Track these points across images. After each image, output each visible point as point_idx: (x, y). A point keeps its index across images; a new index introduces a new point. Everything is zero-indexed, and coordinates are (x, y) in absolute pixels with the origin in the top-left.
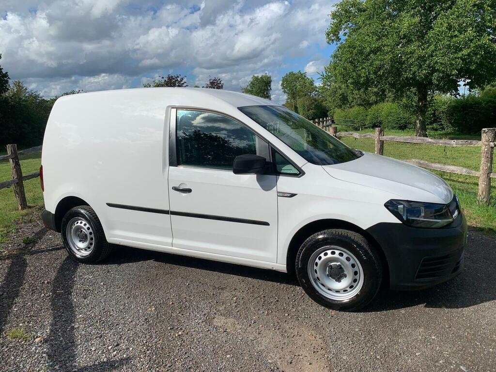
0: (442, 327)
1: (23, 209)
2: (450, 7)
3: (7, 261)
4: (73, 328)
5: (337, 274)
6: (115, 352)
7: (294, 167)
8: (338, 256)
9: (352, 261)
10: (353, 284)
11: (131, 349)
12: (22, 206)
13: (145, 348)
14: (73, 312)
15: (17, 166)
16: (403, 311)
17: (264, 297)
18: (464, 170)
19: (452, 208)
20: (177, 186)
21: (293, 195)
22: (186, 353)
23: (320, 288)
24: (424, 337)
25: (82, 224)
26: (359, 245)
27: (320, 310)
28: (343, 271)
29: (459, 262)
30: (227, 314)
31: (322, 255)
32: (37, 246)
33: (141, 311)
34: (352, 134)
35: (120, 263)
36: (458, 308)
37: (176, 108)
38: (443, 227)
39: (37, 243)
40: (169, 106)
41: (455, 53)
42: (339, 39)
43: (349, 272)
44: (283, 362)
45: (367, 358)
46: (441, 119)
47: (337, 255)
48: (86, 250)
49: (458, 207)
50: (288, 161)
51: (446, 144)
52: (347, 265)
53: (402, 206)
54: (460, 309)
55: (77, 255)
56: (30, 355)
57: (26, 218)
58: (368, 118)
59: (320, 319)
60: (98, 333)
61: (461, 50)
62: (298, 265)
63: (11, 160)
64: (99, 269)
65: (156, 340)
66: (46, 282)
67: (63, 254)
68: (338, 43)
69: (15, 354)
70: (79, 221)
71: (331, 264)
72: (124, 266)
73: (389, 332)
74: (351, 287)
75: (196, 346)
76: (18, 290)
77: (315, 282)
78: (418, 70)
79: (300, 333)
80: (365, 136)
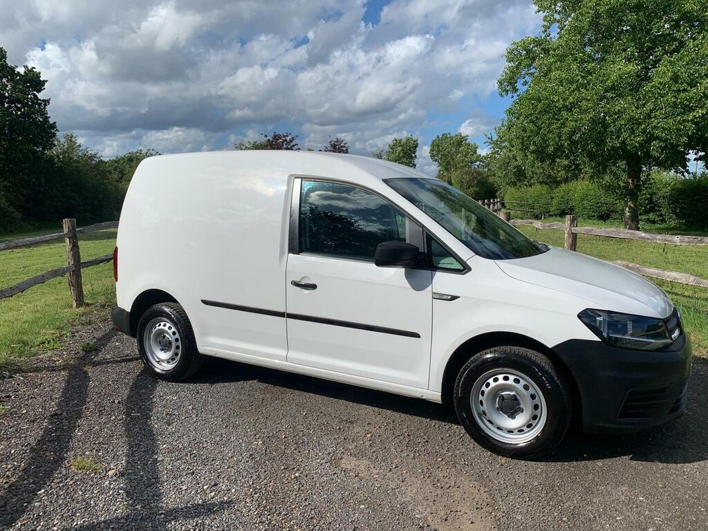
0: (654, 487)
1: (78, 306)
2: (677, 50)
3: (63, 373)
4: (156, 461)
5: (511, 408)
6: (213, 494)
7: (457, 260)
8: (513, 383)
9: (531, 391)
10: (532, 422)
11: (233, 490)
12: (78, 302)
13: (251, 490)
14: (154, 441)
15: (75, 248)
16: (600, 463)
17: (409, 435)
18: (692, 278)
19: (670, 326)
20: (297, 280)
21: (454, 298)
22: (306, 500)
23: (487, 426)
24: (627, 498)
25: (166, 327)
26: (541, 369)
27: (486, 456)
28: (519, 404)
29: (680, 400)
30: (359, 454)
31: (491, 381)
32: (100, 355)
33: (243, 445)
34: (531, 223)
35: (212, 382)
36: (676, 463)
37: (302, 178)
38: (658, 350)
39: (101, 351)
40: (292, 175)
41: (684, 113)
42: (515, 90)
43: (527, 405)
44: (436, 518)
45: (550, 519)
46: (660, 207)
47: (511, 382)
48: (168, 362)
49: (679, 325)
50: (448, 253)
51: (666, 240)
52: (524, 395)
53: (601, 319)
54: (679, 465)
55: (156, 369)
56: (102, 491)
57: (83, 318)
58: (555, 202)
59: (486, 467)
60: (188, 468)
61: (691, 109)
62: (457, 393)
63: (67, 240)
64: (186, 389)
65: (265, 481)
66: (116, 402)
67: (137, 367)
68: (515, 95)
69: (83, 488)
70: (162, 323)
71: (503, 393)
72: (218, 386)
73: (581, 489)
74: (529, 426)
75: (320, 491)
76: (81, 410)
77: (480, 417)
78: (630, 136)
79: (458, 483)
80: (550, 226)
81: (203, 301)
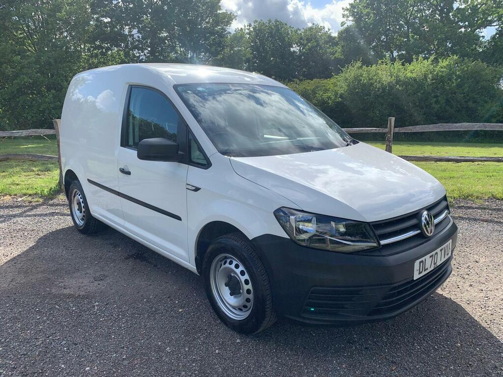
7: (204, 156)
20: (122, 167)
21: (197, 189)
50: (200, 149)
53: (294, 217)
81: (88, 180)
